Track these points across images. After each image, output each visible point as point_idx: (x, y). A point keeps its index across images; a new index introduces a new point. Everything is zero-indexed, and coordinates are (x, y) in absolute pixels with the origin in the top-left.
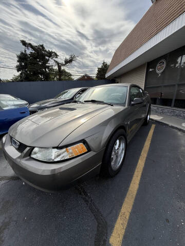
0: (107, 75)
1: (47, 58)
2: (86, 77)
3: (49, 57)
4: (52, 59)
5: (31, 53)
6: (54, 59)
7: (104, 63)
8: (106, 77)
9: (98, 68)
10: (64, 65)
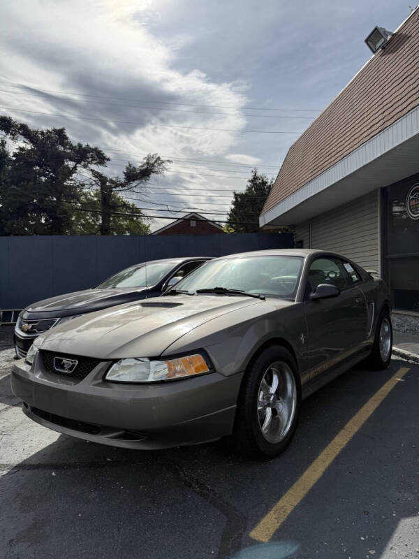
0: (266, 218)
1: (71, 164)
2: (193, 224)
3: (78, 162)
4: (85, 166)
5: (22, 149)
6: (92, 167)
7: (255, 178)
8: (261, 224)
9: (236, 196)
10: (123, 185)
